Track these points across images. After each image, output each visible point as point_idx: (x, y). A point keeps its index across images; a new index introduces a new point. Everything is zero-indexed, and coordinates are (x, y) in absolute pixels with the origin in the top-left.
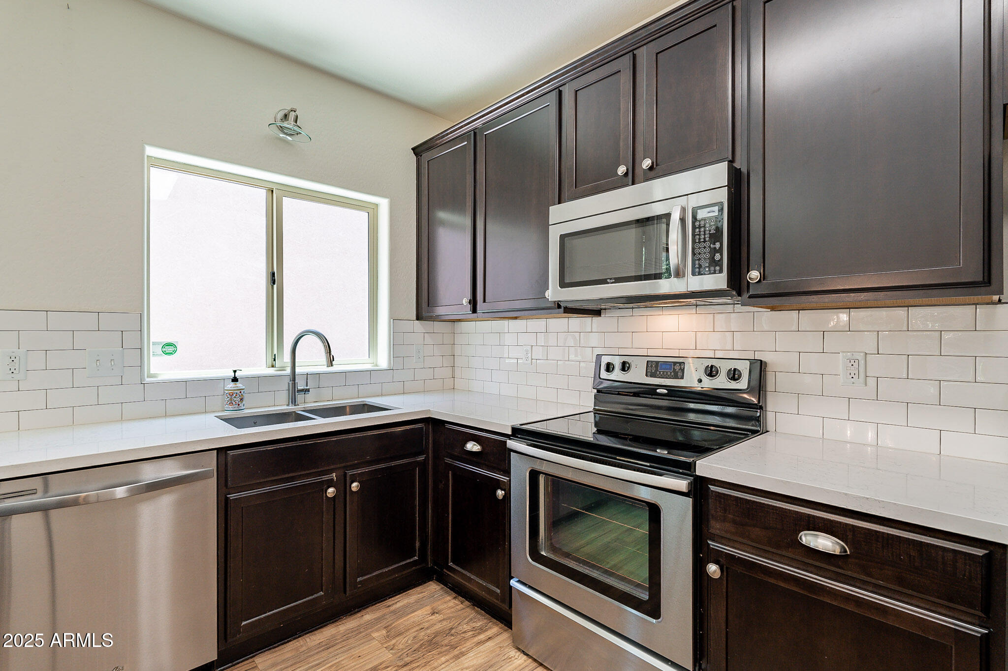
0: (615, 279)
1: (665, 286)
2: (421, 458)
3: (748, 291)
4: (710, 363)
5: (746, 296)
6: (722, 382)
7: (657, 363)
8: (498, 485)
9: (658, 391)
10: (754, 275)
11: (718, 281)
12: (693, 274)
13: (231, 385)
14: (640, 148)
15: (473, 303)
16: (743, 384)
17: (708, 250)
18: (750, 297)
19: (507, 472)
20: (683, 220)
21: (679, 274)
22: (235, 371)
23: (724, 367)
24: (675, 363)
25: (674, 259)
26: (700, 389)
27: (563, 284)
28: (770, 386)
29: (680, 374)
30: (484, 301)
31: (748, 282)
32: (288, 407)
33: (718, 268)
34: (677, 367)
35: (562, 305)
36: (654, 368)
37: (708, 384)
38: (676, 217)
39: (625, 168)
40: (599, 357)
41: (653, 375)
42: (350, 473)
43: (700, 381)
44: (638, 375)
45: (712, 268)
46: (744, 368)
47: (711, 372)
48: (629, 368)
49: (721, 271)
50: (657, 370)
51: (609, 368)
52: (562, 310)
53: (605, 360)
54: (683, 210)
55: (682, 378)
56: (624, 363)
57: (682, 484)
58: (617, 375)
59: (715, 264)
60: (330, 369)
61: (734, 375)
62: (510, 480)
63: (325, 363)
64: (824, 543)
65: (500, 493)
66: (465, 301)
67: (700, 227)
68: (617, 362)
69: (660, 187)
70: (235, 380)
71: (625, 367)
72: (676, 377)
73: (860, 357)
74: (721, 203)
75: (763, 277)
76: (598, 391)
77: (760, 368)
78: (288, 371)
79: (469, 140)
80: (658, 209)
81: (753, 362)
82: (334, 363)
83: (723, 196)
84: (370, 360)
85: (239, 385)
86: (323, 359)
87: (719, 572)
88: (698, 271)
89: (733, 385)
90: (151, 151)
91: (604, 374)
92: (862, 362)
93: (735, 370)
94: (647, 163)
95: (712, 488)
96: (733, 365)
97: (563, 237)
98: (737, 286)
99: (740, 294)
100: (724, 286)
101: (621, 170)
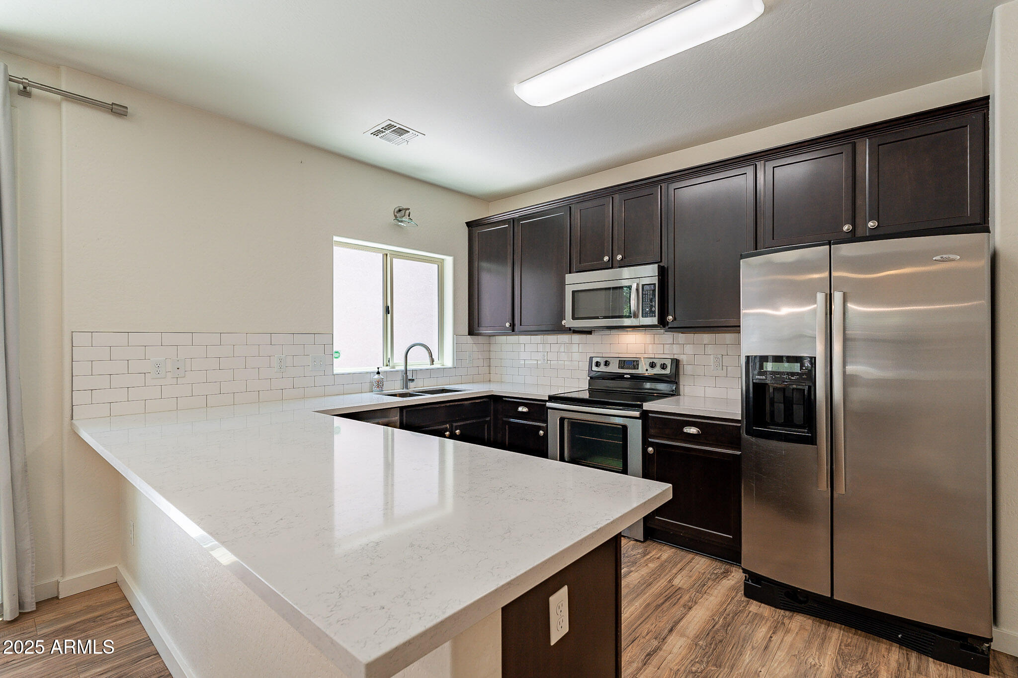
0: (603, 317)
1: (627, 322)
2: (488, 419)
3: (668, 325)
4: (651, 361)
5: (667, 327)
6: (657, 371)
7: (625, 361)
8: (540, 428)
9: (625, 376)
10: (670, 318)
11: (654, 321)
12: (643, 317)
13: (377, 376)
14: (615, 248)
15: (513, 325)
16: (668, 371)
17: (649, 306)
18: (669, 328)
19: (546, 421)
20: (637, 290)
21: (636, 316)
22: (378, 368)
23: (659, 362)
24: (634, 361)
25: (633, 307)
26: (647, 374)
27: (574, 318)
28: (681, 372)
29: (637, 367)
30: (521, 325)
31: (668, 322)
32: (403, 390)
33: (653, 315)
34: (635, 363)
35: (572, 329)
36: (623, 364)
37: (652, 372)
38: (634, 287)
39: (608, 258)
40: (591, 358)
41: (622, 368)
42: (455, 424)
43: (647, 370)
44: (614, 368)
45: (651, 315)
46: (668, 363)
47: (653, 365)
48: (608, 364)
49: (655, 316)
50: (624, 365)
51: (598, 364)
52: (572, 331)
53: (595, 360)
54: (638, 284)
55: (638, 369)
56: (606, 362)
57: (637, 414)
58: (602, 368)
59: (651, 313)
60: (432, 367)
61: (663, 367)
62: (547, 426)
63: (429, 363)
64: (693, 430)
65: (541, 432)
66: (508, 325)
67: (645, 294)
68: (602, 362)
69: (626, 272)
70: (378, 373)
71: (607, 364)
72: (634, 369)
73: (720, 356)
74: (654, 284)
75: (675, 319)
76: (591, 378)
77: (676, 363)
78: (403, 368)
79: (509, 224)
80: (625, 283)
81: (672, 360)
82: (434, 363)
83: (655, 281)
84: (440, 362)
85: (381, 376)
86: (428, 361)
87: (653, 450)
88: (645, 315)
89: (663, 372)
90: (336, 238)
91: (594, 368)
92: (721, 360)
93: (664, 364)
94: (619, 257)
95: (650, 415)
96: (663, 361)
97: (574, 292)
98: (663, 323)
99: (664, 326)
100: (656, 323)
101: (606, 258)
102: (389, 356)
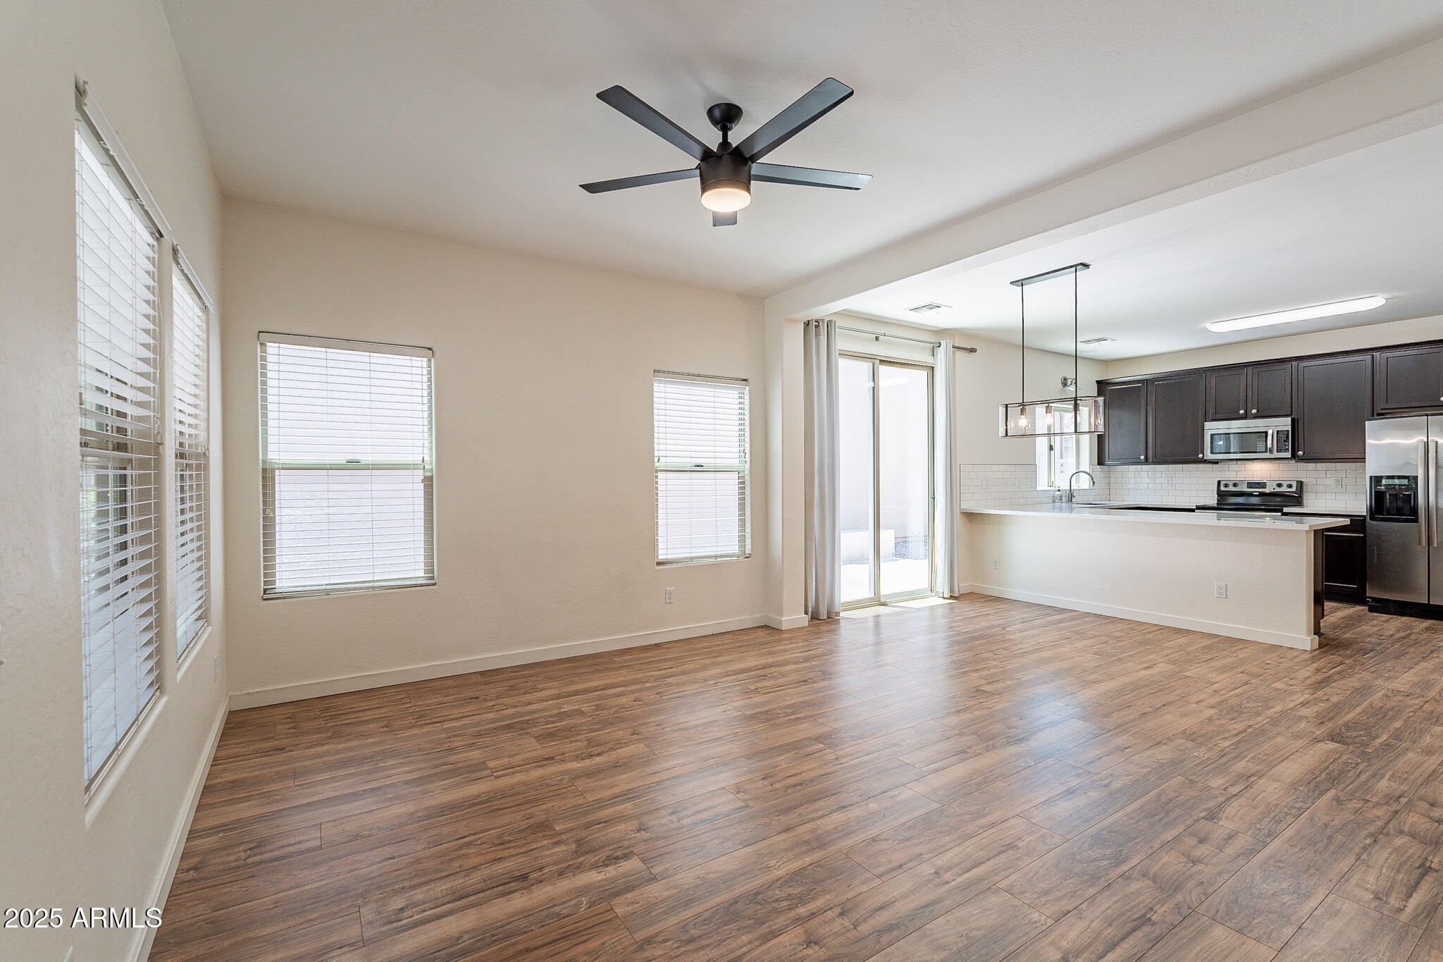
4: (1279, 482)
5: (1296, 459)
6: (1284, 489)
7: (1253, 483)
9: (1252, 493)
10: (1300, 452)
11: (1288, 455)
12: (1277, 452)
13: (1058, 492)
14: (1250, 404)
15: (1146, 458)
16: (1294, 489)
17: (1283, 444)
18: (1298, 459)
20: (1273, 434)
21: (1271, 451)
23: (1285, 484)
24: (1262, 483)
25: (1269, 445)
26: (1274, 492)
27: (1212, 453)
28: (1305, 490)
29: (1264, 487)
30: (1155, 458)
31: (1298, 455)
35: (1209, 460)
36: (1250, 485)
37: (1278, 490)
38: (1270, 432)
40: (1219, 482)
41: (1250, 487)
43: (1274, 489)
44: (1242, 488)
45: (1285, 451)
46: (1293, 484)
47: (1279, 486)
48: (1237, 486)
49: (1288, 452)
50: (1252, 486)
51: (1226, 486)
52: (1209, 462)
53: (1224, 482)
54: (1273, 431)
56: (1235, 483)
58: (1230, 488)
61: (1290, 486)
66: (1142, 458)
67: (1280, 436)
68: (1231, 484)
69: (1262, 422)
70: (1059, 490)
71: (1235, 485)
72: (1262, 488)
73: (1340, 479)
74: (1288, 431)
75: (1304, 453)
76: (1219, 496)
77: (1300, 484)
78: (1068, 488)
79: (1143, 383)
80: (1262, 429)
81: (1297, 481)
83: (1289, 428)
88: (1280, 451)
89: (1290, 490)
91: (1223, 488)
92: (1341, 481)
94: (1254, 411)
96: (1289, 483)
97: (1212, 435)
98: (1294, 456)
99: (1294, 459)
100: (1290, 456)
101: (1242, 412)
102: (1053, 480)
